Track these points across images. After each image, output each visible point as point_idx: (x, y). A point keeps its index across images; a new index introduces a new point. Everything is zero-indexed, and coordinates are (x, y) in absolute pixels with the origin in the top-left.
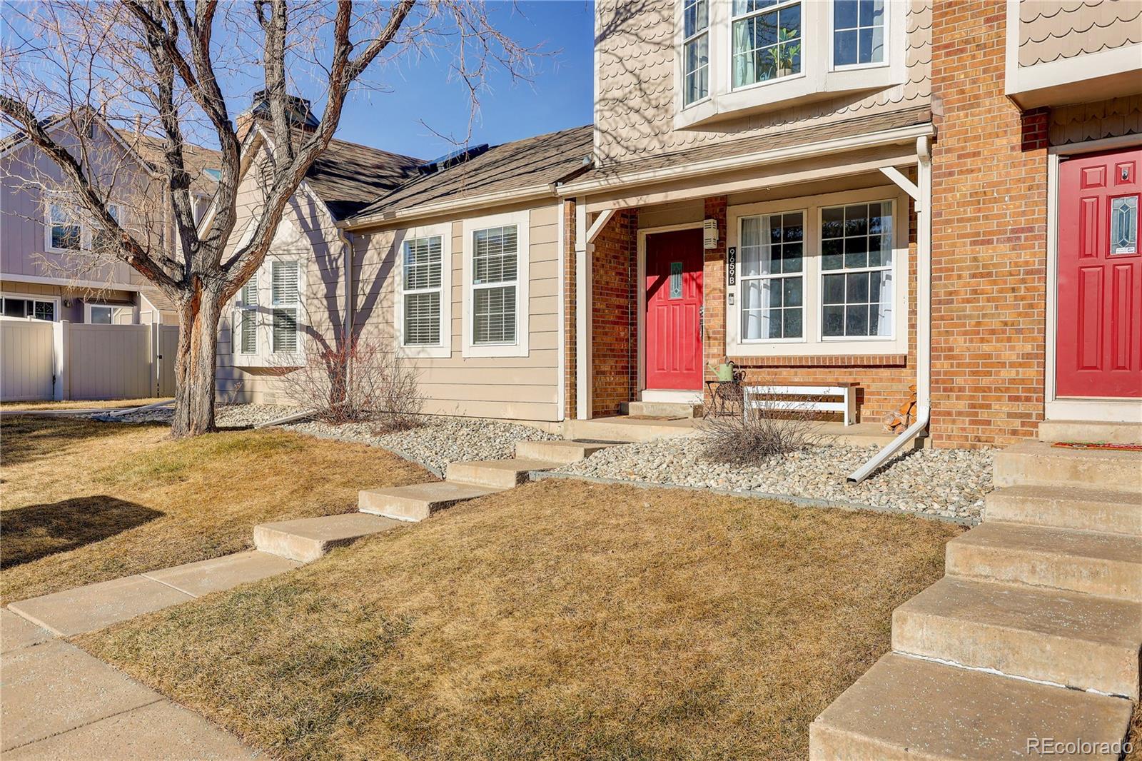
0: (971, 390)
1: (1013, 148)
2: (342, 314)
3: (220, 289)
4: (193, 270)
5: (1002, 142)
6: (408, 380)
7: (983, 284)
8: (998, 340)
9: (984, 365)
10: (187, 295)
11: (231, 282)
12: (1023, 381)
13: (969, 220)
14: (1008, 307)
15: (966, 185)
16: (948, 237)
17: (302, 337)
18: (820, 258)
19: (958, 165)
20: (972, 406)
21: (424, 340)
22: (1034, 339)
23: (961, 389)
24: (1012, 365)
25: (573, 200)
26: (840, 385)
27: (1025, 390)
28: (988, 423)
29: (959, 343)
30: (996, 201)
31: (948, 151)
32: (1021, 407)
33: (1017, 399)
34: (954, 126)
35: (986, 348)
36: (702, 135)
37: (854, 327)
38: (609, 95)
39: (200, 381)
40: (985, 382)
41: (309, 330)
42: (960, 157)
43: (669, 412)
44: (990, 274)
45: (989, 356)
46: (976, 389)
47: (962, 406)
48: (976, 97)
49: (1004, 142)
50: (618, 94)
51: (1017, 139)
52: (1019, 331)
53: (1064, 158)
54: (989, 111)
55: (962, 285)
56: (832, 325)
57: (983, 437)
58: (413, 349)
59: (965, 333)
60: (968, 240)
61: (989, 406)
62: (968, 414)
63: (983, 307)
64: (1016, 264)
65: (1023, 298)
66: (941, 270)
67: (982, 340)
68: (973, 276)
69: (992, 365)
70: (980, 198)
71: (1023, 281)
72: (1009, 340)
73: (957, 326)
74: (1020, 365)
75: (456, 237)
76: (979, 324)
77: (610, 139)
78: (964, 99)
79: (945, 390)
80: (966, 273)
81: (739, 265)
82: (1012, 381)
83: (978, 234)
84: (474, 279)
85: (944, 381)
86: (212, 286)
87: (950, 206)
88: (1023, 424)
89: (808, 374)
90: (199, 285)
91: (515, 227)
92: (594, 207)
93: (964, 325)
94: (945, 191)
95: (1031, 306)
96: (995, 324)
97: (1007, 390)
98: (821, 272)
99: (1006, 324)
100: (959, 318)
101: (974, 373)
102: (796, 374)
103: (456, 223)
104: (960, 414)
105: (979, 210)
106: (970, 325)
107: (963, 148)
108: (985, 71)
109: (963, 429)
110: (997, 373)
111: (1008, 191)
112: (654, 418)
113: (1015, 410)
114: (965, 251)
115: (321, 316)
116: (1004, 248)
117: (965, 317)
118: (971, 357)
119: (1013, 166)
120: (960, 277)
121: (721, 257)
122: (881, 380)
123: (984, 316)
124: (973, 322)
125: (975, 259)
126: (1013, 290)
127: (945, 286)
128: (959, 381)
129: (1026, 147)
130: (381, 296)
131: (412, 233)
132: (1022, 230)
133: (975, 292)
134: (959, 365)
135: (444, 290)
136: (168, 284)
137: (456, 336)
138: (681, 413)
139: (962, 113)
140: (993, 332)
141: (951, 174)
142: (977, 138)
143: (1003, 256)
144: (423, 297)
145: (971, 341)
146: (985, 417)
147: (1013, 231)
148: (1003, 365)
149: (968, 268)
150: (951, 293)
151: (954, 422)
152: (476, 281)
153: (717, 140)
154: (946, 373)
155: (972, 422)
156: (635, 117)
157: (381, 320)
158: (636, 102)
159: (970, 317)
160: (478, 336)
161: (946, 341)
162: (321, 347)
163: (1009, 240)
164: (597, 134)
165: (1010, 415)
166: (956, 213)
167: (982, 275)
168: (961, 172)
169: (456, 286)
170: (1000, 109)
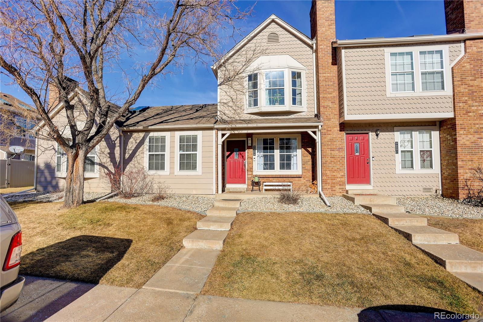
0: (331, 183)
1: (338, 131)
2: (118, 160)
3: (87, 150)
4: (77, 142)
5: (335, 129)
6: (150, 182)
7: (333, 160)
8: (336, 172)
9: (334, 178)
10: (74, 151)
11: (91, 147)
12: (342, 181)
13: (329, 145)
14: (338, 165)
15: (329, 137)
16: (325, 149)
17: (97, 167)
18: (279, 150)
19: (327, 133)
20: (331, 187)
21: (157, 169)
22: (344, 172)
23: (329, 183)
24: (339, 178)
25: (218, 129)
26: (290, 182)
27: (342, 183)
28: (335, 190)
29: (328, 173)
30: (335, 141)
31: (324, 129)
32: (342, 187)
33: (341, 185)
34: (325, 124)
35: (334, 174)
36: (252, 116)
37: (288, 168)
38: (222, 101)
39: (78, 185)
40: (334, 181)
41: (100, 165)
42: (327, 131)
43: (239, 190)
44: (334, 157)
45: (335, 176)
46: (332, 183)
47: (329, 187)
48: (330, 118)
49: (336, 129)
50: (225, 101)
51: (339, 129)
52: (341, 170)
53: (347, 134)
54: (333, 122)
55: (329, 159)
56: (282, 167)
57: (334, 194)
58: (152, 172)
59: (329, 170)
60: (329, 150)
61: (335, 187)
62: (331, 189)
63: (333, 165)
64: (340, 156)
65: (341, 163)
66: (324, 156)
67: (333, 172)
68: (331, 158)
69: (335, 178)
70: (331, 140)
71: (341, 159)
72: (339, 172)
73: (327, 169)
74: (341, 178)
75: (172, 137)
76: (332, 168)
77: (222, 113)
78: (327, 118)
79: (325, 183)
80: (329, 157)
81: (256, 151)
82: (339, 181)
83: (331, 148)
84: (180, 150)
85: (325, 181)
86: (84, 149)
87: (325, 141)
88: (342, 190)
89: (277, 179)
90: (79, 148)
91: (197, 136)
92: (224, 132)
93: (329, 169)
94: (324, 138)
95: (343, 165)
96: (336, 168)
97: (339, 183)
98: (279, 154)
99: (338, 168)
100: (328, 167)
101: (332, 179)
102: (274, 179)
103: (173, 132)
104: (329, 189)
105: (332, 143)
106: (330, 168)
107: (328, 129)
108: (332, 113)
109: (330, 192)
110: (337, 179)
111: (337, 139)
112: (234, 192)
113: (340, 187)
114: (329, 152)
115: (106, 160)
116: (337, 152)
117: (329, 167)
118: (331, 176)
119: (338, 134)
120: (328, 158)
121: (252, 148)
122: (296, 181)
123: (333, 167)
124: (331, 168)
125: (331, 154)
126: (339, 161)
127: (325, 160)
128: (329, 181)
129: (340, 131)
130: (137, 154)
131: (151, 134)
132: (341, 148)
133: (331, 161)
134: (328, 178)
135: (167, 153)
136: (68, 147)
137: (172, 168)
138: (243, 190)
139: (327, 121)
140: (335, 170)
141: (325, 134)
142: (330, 127)
143: (337, 154)
144: (156, 155)
145: (331, 172)
146: (334, 189)
147: (339, 148)
148: (338, 178)
149: (330, 156)
150: (326, 161)
151: (328, 191)
152: (180, 151)
153: (258, 118)
154: (326, 179)
155: (332, 191)
156: (230, 109)
157: (136, 162)
158: (231, 104)
159: (330, 167)
160: (181, 168)
161: (325, 172)
162: (106, 170)
163: (338, 150)
164: (218, 112)
165: (339, 189)
166: (326, 143)
167: (332, 158)
168: (327, 134)
169: (172, 152)
170: (335, 122)
